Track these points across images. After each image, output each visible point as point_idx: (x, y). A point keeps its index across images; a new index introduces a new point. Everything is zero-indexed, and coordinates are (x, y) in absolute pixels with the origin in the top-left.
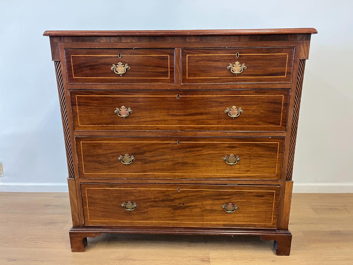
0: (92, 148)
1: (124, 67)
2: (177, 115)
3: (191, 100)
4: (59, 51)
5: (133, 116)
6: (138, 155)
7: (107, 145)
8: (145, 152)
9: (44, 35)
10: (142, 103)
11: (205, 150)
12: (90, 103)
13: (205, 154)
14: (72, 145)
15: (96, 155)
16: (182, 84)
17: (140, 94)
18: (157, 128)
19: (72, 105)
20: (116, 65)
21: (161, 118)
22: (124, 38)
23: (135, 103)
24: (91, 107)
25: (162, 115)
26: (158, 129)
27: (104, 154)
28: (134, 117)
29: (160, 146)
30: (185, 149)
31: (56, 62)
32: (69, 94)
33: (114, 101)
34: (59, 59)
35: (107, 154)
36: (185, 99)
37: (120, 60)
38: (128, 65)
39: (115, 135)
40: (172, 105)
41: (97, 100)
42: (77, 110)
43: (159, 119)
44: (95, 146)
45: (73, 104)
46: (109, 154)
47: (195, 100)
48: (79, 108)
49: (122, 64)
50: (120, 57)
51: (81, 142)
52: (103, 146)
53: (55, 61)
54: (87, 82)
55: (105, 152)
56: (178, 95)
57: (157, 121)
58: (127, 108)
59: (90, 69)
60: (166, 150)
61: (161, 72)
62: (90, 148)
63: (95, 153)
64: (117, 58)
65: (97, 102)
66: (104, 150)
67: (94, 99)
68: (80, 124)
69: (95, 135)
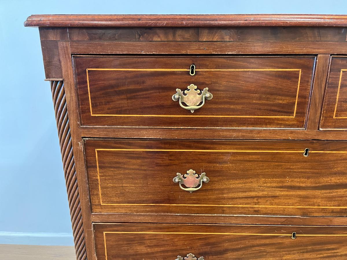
0: (125, 243)
1: (200, 94)
2: (299, 188)
3: (334, 161)
4: (61, 59)
5: (209, 187)
6: (213, 256)
7: (155, 237)
8: (226, 251)
9: (27, 25)
10: (230, 165)
11: (343, 248)
12: (124, 164)
13: (341, 256)
14: (86, 238)
15: (133, 255)
16: (321, 129)
17: (229, 147)
18: (255, 211)
19: (87, 167)
20: (183, 89)
21: (265, 193)
22: (206, 31)
23: (215, 165)
24: (127, 171)
25: (269, 187)
26: (257, 212)
27: (148, 254)
28: (211, 189)
29: (258, 242)
30: (304, 246)
31: (54, 84)
32: (81, 147)
33: (173, 160)
34: (62, 78)
35: (153, 253)
36: (320, 157)
37: (193, 80)
38: (208, 91)
39: (172, 221)
40: (291, 169)
41: (138, 158)
42: (97, 176)
43: (261, 194)
44: (131, 241)
45: (89, 165)
46: (157, 252)
47: (341, 160)
48: (102, 172)
49: (196, 87)
50: (192, 73)
51: (104, 233)
52: (145, 240)
53: (52, 82)
54: (119, 124)
55: (149, 250)
56: (307, 150)
57: (256, 199)
58: (198, 172)
59: (128, 99)
60: (268, 249)
61: (279, 105)
62: (121, 243)
63: (131, 252)
64: (187, 76)
65: (139, 161)
66: (148, 246)
67: (132, 155)
68: (103, 202)
69: (131, 221)
